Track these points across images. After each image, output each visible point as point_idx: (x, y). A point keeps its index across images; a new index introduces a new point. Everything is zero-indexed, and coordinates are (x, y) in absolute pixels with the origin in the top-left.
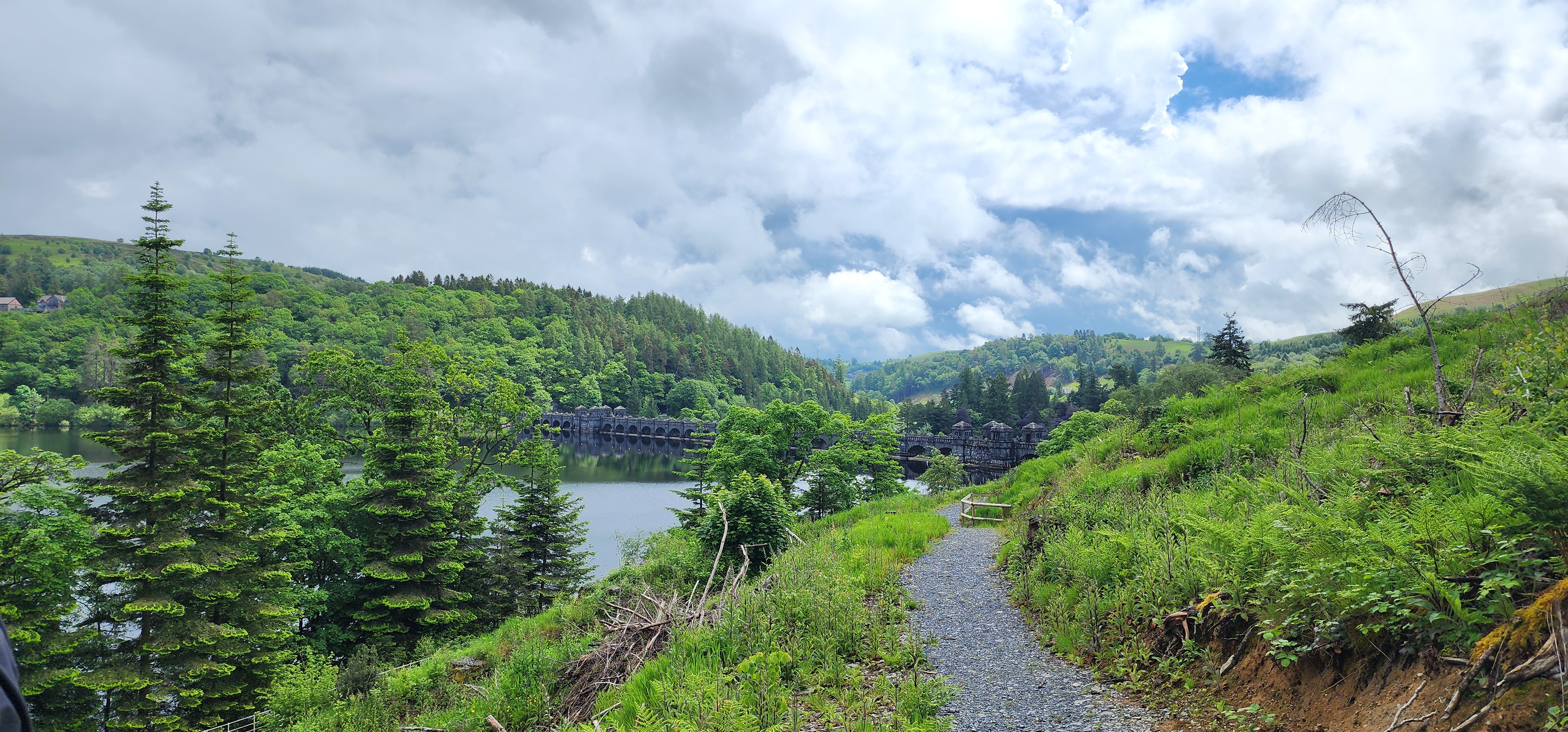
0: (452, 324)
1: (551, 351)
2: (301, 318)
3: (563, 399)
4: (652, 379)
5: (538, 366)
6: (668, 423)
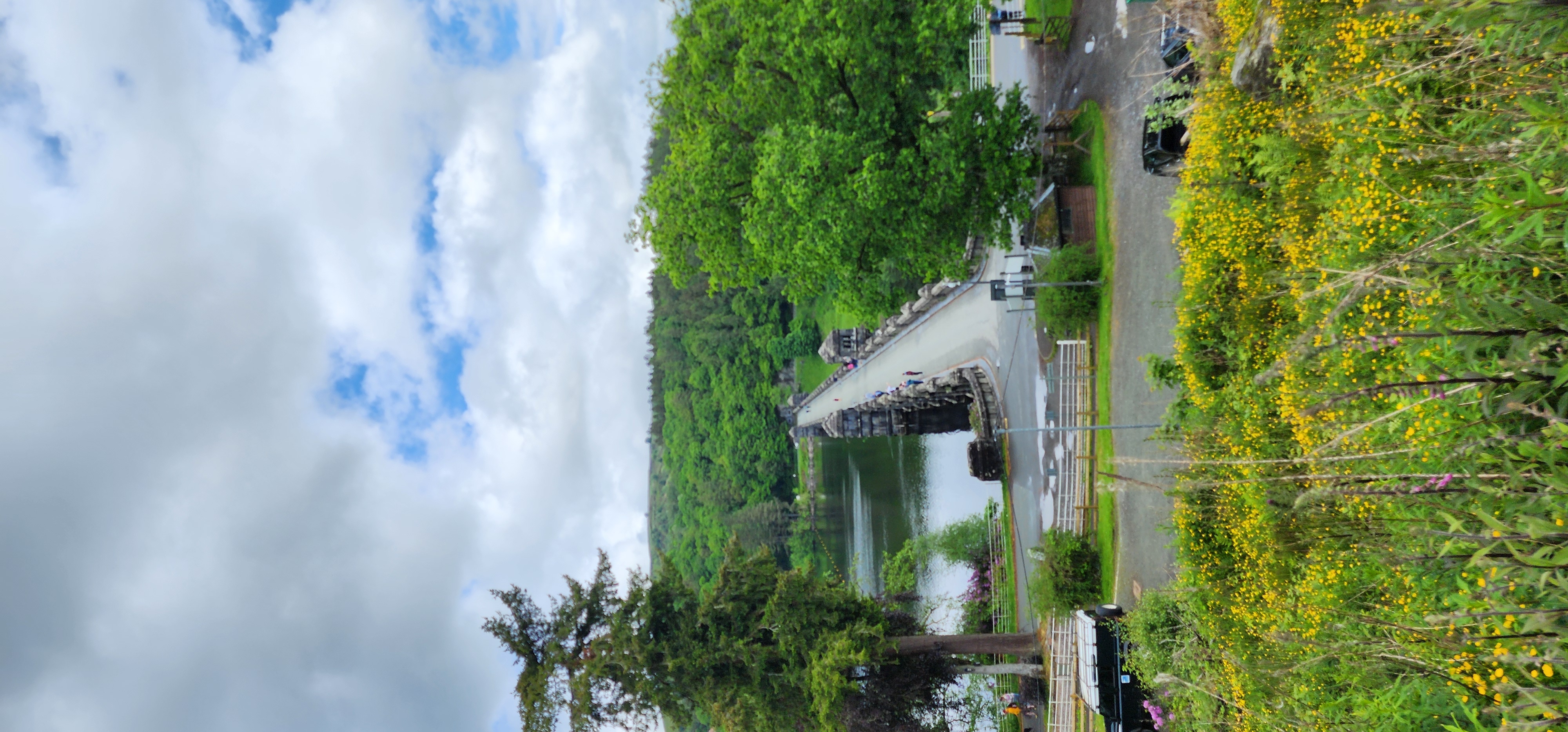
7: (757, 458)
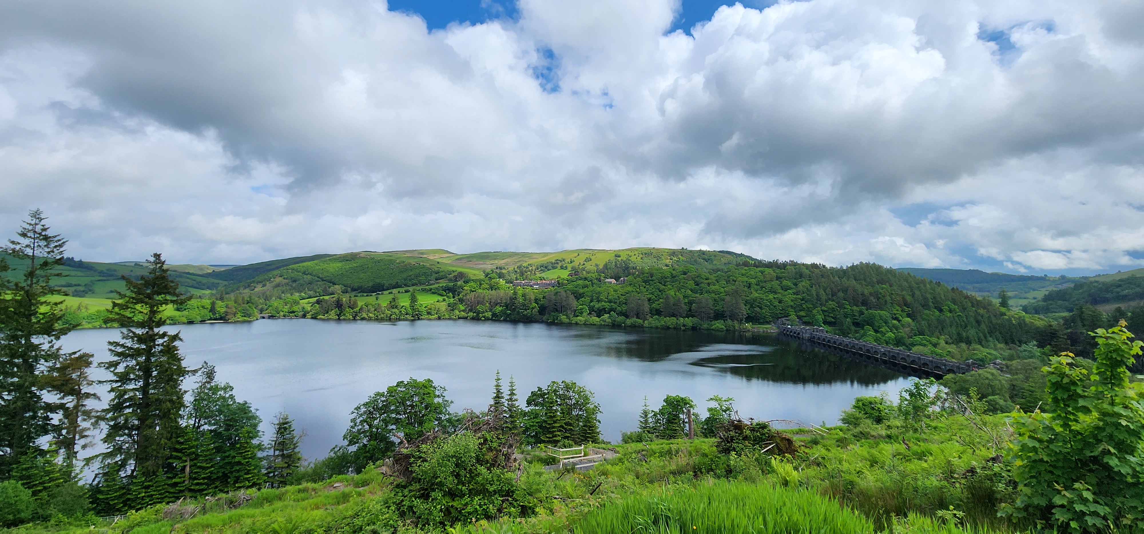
0: (756, 285)
1: (799, 296)
2: (697, 285)
3: (805, 319)
4: (853, 310)
5: (792, 304)
6: (837, 339)
7: (761, 308)
